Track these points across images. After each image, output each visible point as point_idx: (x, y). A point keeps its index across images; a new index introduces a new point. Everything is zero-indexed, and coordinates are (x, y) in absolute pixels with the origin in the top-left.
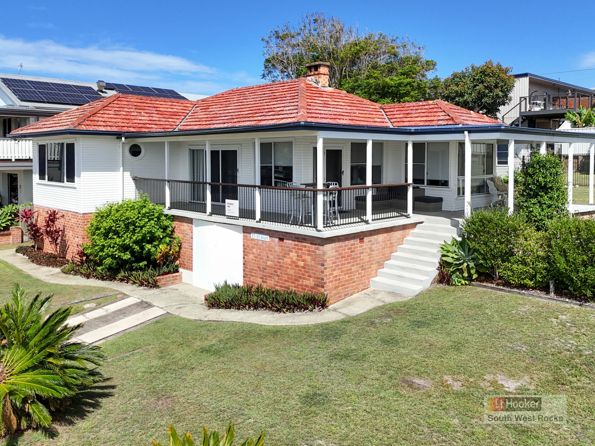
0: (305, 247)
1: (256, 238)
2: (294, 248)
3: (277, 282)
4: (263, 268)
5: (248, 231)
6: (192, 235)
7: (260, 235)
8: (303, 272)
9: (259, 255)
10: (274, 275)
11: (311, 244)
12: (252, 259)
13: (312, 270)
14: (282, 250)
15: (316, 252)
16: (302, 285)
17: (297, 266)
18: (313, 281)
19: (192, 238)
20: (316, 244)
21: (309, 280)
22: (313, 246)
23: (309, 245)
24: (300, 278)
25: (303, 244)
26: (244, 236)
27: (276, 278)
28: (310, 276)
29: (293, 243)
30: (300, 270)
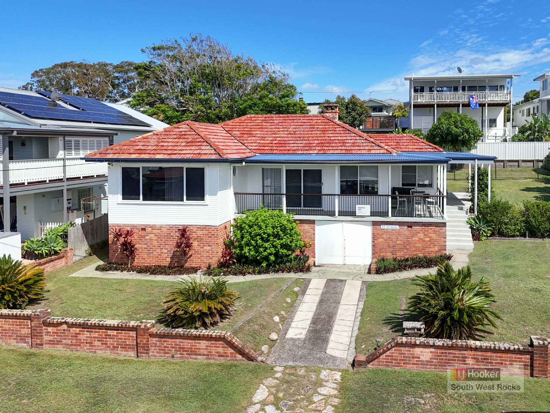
0: (431, 229)
1: (385, 228)
2: (421, 231)
3: (406, 253)
4: (392, 246)
5: (378, 224)
6: (315, 232)
7: (390, 226)
8: (429, 244)
9: (389, 238)
10: (404, 249)
11: (436, 227)
12: (382, 242)
13: (437, 242)
14: (410, 233)
15: (440, 231)
16: (428, 252)
17: (424, 241)
18: (437, 248)
19: (314, 234)
20: (440, 227)
21: (434, 248)
22: (438, 228)
23: (434, 228)
24: (427, 247)
25: (429, 228)
26: (373, 228)
27: (405, 251)
28: (435, 246)
29: (421, 228)
30: (427, 243)
